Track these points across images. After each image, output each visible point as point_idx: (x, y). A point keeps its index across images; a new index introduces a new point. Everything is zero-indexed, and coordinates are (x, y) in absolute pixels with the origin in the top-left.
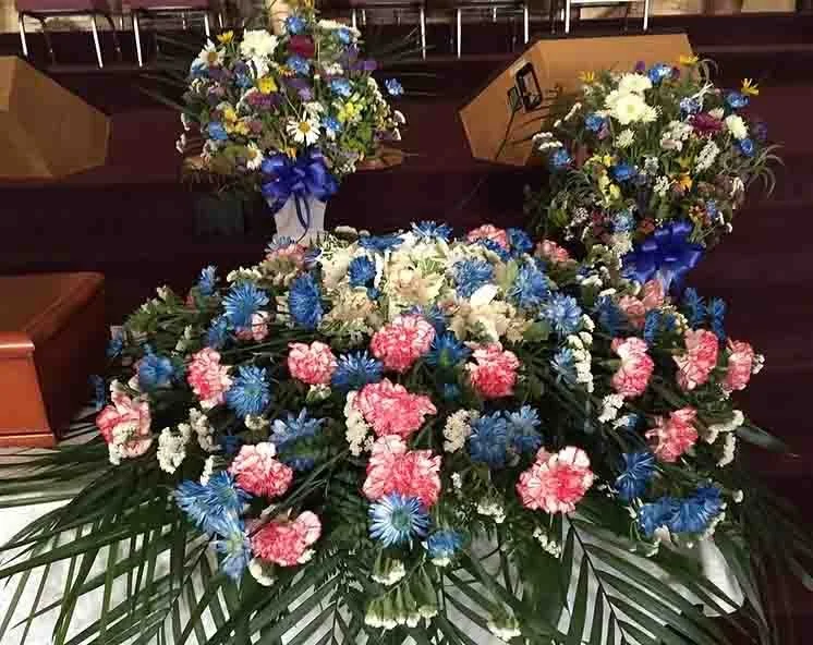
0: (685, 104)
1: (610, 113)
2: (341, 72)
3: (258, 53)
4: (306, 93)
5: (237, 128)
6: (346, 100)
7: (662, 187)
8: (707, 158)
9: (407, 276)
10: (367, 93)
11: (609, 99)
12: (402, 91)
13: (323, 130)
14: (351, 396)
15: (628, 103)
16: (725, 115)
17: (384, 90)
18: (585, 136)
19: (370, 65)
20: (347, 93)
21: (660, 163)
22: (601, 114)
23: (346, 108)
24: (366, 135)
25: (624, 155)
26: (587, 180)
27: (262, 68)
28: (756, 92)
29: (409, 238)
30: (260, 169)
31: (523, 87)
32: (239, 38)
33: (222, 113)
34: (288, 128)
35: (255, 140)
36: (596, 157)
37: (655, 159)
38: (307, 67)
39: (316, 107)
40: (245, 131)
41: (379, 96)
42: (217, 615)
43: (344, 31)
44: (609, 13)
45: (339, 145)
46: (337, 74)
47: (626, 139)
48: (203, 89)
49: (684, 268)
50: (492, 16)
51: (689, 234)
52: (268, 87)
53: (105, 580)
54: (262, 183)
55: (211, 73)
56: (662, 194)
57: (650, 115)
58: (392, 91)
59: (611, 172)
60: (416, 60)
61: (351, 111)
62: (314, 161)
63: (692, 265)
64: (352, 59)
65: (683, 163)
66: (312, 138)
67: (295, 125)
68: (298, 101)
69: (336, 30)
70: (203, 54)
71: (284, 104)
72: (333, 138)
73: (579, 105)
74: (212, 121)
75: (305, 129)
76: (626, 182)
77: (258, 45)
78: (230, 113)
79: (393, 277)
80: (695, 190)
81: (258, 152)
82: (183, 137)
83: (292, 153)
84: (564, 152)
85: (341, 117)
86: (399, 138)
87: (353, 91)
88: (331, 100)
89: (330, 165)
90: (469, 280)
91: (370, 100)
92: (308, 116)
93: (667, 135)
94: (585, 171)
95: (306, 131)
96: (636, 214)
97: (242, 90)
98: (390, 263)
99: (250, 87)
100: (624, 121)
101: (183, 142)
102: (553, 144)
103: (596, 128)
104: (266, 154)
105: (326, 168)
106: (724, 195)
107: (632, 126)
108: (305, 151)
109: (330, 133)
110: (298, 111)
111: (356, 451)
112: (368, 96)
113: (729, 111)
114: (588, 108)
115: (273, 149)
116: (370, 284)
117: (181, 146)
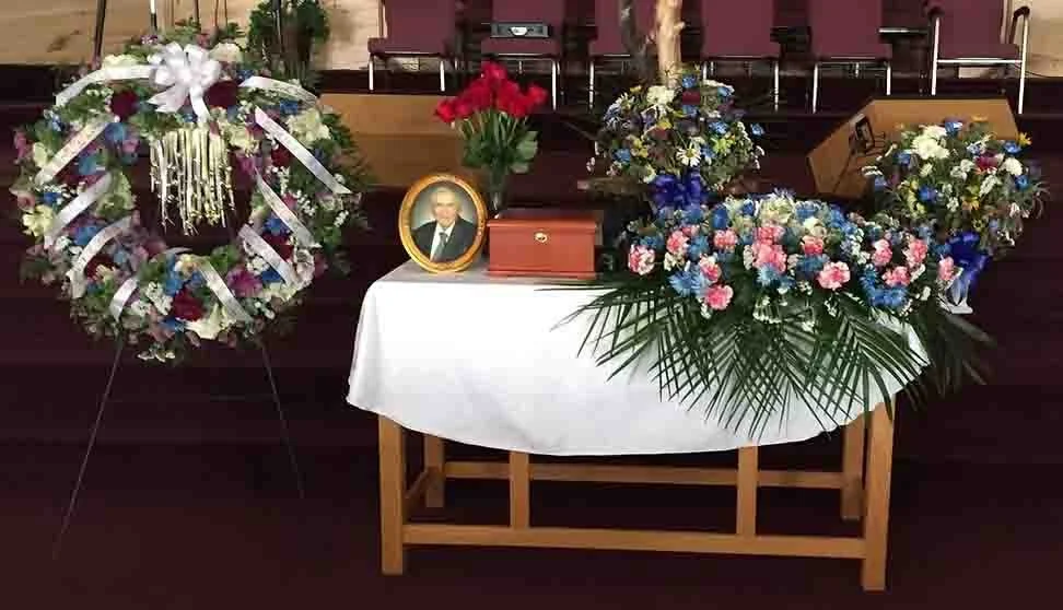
0: (971, 148)
1: (916, 151)
2: (719, 116)
3: (660, 101)
4: (693, 130)
5: (641, 153)
6: (720, 136)
7: (953, 204)
8: (987, 186)
9: (771, 214)
10: (737, 133)
11: (914, 142)
12: (762, 132)
13: (703, 157)
14: (746, 247)
15: (928, 145)
16: (1005, 159)
17: (748, 130)
18: (899, 168)
19: (739, 113)
20: (722, 131)
21: (953, 189)
22: (908, 152)
23: (720, 143)
24: (733, 162)
25: (926, 183)
26: (899, 199)
27: (663, 112)
28: (1029, 143)
29: (773, 196)
30: (651, 184)
31: (860, 134)
32: (646, 91)
33: (631, 142)
34: (678, 153)
35: (650, 162)
36: (906, 182)
37: (950, 186)
38: (695, 113)
39: (700, 139)
40: (645, 155)
41: (746, 135)
42: (676, 336)
43: (724, 87)
44: (990, 73)
45: (714, 170)
46: (716, 118)
47: (927, 170)
48: (618, 124)
49: (976, 270)
50: (854, 71)
51: (977, 243)
52: (665, 125)
53: (635, 322)
54: (651, 194)
55: (624, 115)
56: (953, 210)
57: (945, 154)
58: (755, 132)
59: (918, 194)
60: (769, 113)
61: (723, 145)
62: (693, 179)
63: (981, 266)
64: (726, 108)
65: (972, 189)
66: (694, 162)
67: (684, 152)
68: (686, 135)
69: (716, 88)
70: (619, 101)
71: (676, 137)
72: (710, 162)
73: (895, 146)
74: (621, 147)
75: (690, 155)
76: (929, 201)
77: (661, 96)
78: (637, 142)
79: (763, 213)
80: (981, 210)
81: (653, 171)
82: (593, 159)
83: (678, 173)
84: (883, 178)
85: (716, 149)
86: (758, 167)
87: (727, 130)
88: (709, 136)
89: (705, 183)
90: (803, 215)
91: (738, 138)
92: (693, 147)
93: (956, 168)
94: (897, 190)
95: (691, 157)
96: (936, 226)
97: (646, 126)
98: (762, 207)
99: (652, 124)
100: (925, 157)
101: (593, 163)
102: (874, 172)
103: (906, 162)
104: (658, 173)
105: (701, 184)
106: (1002, 216)
107: (930, 160)
108: (688, 170)
109: (708, 159)
110: (685, 142)
111: (748, 267)
112: (737, 135)
113: (1008, 155)
114: (901, 147)
115: (664, 169)
116: (752, 215)
117: (591, 166)
